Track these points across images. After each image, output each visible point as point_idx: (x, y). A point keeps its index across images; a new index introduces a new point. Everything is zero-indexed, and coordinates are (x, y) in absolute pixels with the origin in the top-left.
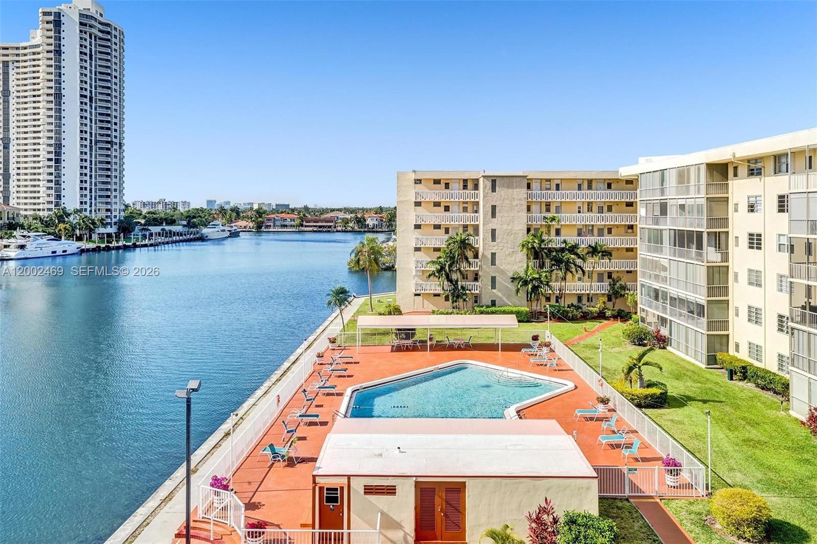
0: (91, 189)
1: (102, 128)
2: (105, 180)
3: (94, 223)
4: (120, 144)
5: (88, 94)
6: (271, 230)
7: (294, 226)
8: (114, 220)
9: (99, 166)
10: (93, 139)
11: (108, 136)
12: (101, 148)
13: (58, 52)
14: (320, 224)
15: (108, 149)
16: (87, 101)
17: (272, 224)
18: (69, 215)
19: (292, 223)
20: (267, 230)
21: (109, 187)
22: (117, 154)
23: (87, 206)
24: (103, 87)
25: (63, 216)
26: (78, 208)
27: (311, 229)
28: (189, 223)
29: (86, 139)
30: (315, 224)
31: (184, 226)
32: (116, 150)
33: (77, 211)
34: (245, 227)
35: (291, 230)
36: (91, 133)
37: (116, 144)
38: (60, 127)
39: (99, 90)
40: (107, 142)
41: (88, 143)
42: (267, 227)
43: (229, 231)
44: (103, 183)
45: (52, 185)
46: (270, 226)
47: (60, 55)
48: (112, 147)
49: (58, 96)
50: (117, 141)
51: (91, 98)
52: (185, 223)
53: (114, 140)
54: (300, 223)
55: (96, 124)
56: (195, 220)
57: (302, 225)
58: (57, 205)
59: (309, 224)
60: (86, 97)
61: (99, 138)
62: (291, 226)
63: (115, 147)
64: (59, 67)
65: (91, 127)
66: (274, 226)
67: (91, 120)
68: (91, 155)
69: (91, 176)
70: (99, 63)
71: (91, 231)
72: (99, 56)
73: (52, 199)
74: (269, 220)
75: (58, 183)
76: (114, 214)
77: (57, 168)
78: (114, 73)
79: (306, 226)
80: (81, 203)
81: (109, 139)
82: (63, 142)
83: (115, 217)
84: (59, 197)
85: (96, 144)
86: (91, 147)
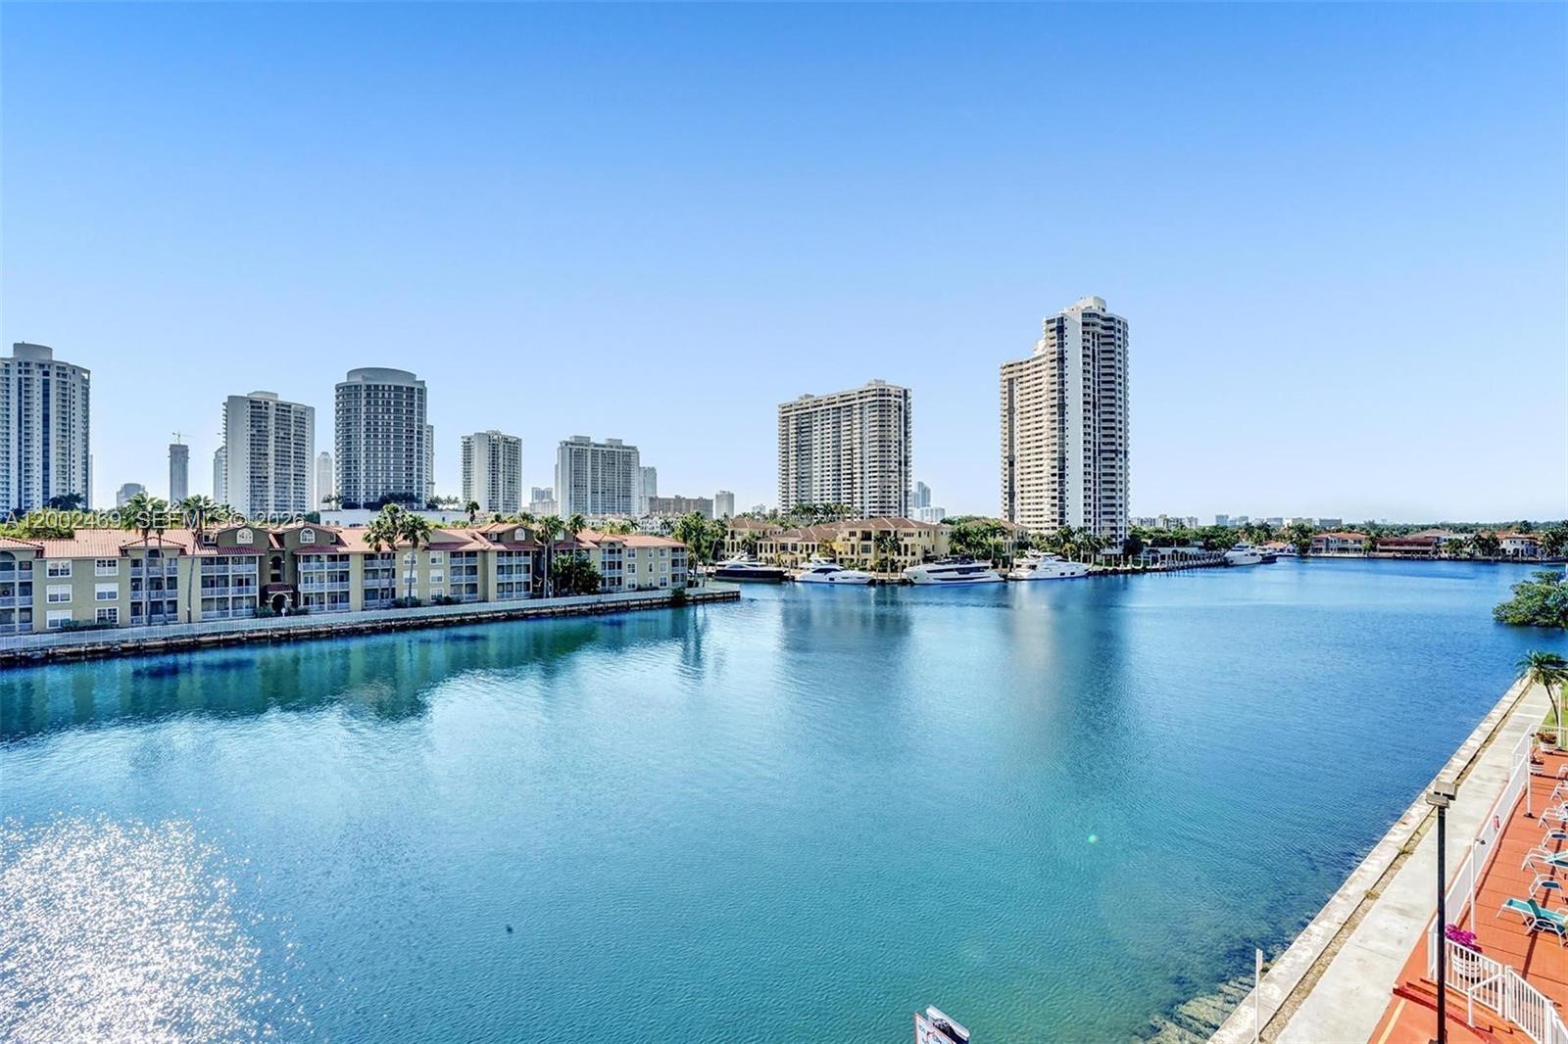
0: (1095, 505)
1: (1105, 436)
2: (1109, 494)
3: (1099, 543)
4: (1125, 452)
5: (1091, 399)
6: (1322, 555)
7: (1360, 550)
8: (1119, 540)
9: (1103, 478)
10: (1097, 448)
11: (1113, 444)
12: (1104, 459)
13: (1062, 359)
14: (1407, 548)
15: (1113, 459)
16: (1090, 407)
17: (1324, 547)
18: (1074, 534)
19: (1358, 545)
20: (1316, 555)
21: (1114, 502)
22: (1122, 464)
23: (1091, 524)
24: (1107, 390)
25: (1068, 535)
26: (1082, 526)
27: (1391, 554)
28: (1206, 544)
29: (1089, 450)
30: (1397, 548)
31: (1200, 547)
32: (1121, 460)
33: (1081, 530)
34: (1282, 550)
35: (1355, 555)
36: (1094, 443)
37: (1121, 452)
38: (1063, 439)
39: (1103, 393)
40: (1112, 451)
41: (1091, 454)
42: (1316, 550)
43: (1261, 555)
44: (1108, 498)
45: (1056, 501)
46: (1321, 549)
47: (1063, 362)
48: (1117, 456)
49: (1062, 406)
50: (1122, 449)
51: (1094, 403)
52: (1201, 544)
53: (1119, 448)
54: (1371, 547)
55: (1099, 432)
56: (1214, 541)
57: (1375, 550)
58: (1061, 523)
59: (1387, 548)
60: (1089, 403)
61: (1103, 447)
62: (1356, 550)
63: (1120, 456)
64: (1062, 376)
65: (1094, 436)
66: (1327, 549)
67: (1094, 428)
68: (1095, 466)
69: (1095, 490)
70: (1102, 363)
71: (1096, 551)
72: (1102, 355)
73: (1056, 517)
74: (1319, 541)
75: (1061, 499)
76: (1119, 532)
77: (1061, 484)
78: (1118, 373)
79: (1381, 551)
80: (1085, 520)
81: (1114, 448)
82: (1067, 455)
83: (1121, 536)
84: (1062, 514)
85: (1099, 455)
86: (1095, 458)
